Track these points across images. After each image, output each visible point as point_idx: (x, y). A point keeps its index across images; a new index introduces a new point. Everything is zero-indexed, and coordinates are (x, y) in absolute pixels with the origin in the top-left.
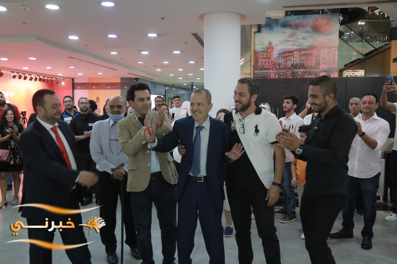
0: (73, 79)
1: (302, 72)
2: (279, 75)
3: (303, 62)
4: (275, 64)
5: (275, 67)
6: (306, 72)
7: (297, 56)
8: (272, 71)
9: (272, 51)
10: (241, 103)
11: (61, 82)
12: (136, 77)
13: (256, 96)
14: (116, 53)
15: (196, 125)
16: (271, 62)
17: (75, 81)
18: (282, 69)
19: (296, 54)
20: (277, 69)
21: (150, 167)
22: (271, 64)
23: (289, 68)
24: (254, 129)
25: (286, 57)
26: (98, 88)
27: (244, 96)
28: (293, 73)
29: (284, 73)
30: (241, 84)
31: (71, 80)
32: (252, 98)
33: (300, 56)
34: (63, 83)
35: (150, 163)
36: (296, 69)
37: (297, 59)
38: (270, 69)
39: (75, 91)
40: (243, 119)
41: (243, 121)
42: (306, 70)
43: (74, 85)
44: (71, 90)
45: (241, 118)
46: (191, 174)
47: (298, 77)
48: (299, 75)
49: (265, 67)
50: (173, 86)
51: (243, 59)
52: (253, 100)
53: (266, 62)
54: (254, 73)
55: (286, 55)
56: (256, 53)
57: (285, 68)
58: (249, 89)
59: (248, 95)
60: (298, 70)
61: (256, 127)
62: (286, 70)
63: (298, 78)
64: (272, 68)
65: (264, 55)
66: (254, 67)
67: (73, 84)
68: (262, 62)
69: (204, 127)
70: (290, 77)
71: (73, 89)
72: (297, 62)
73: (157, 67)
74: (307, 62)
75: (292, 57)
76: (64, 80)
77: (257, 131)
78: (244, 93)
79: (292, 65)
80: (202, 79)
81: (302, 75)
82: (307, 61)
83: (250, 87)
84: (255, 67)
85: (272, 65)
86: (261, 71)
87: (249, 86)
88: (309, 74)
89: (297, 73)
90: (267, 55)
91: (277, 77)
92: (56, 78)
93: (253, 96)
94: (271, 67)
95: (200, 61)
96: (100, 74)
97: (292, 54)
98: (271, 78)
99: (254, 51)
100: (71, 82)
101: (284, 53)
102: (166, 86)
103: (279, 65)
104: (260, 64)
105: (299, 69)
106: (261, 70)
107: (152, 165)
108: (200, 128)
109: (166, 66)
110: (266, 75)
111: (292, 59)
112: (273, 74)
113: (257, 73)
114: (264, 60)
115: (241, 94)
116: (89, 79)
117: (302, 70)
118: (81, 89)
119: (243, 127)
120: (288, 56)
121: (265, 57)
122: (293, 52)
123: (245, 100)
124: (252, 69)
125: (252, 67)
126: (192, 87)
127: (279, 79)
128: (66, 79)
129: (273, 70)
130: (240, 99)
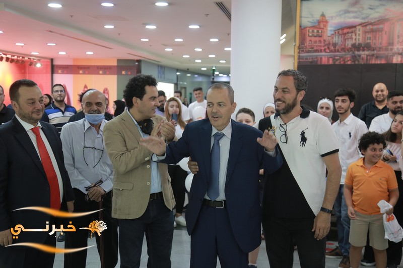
0: (52, 60)
1: (367, 56)
2: (334, 59)
3: (369, 41)
4: (329, 44)
5: (328, 48)
6: (373, 55)
7: (361, 33)
8: (323, 54)
9: (325, 26)
10: (284, 102)
11: (36, 63)
12: (138, 58)
13: (303, 93)
14: (113, 27)
15: (214, 131)
16: (323, 42)
17: (56, 63)
18: (338, 51)
19: (359, 31)
20: (331, 51)
21: (150, 186)
22: (322, 44)
23: (349, 50)
24: (300, 137)
25: (345, 34)
26: (86, 72)
27: (288, 92)
28: (354, 57)
29: (341, 57)
30: (285, 77)
31: (50, 61)
32: (299, 95)
33: (365, 32)
34: (39, 65)
35: (150, 182)
36: (359, 50)
37: (361, 37)
38: (321, 51)
39: (55, 76)
40: (285, 124)
41: (285, 126)
42: (373, 52)
43: (54, 68)
44: (49, 75)
45: (282, 123)
46: (207, 197)
47: (362, 62)
48: (363, 59)
49: (315, 48)
50: (187, 71)
51: (285, 35)
52: (300, 98)
53: (315, 42)
54: (299, 56)
55: (345, 31)
56: (302, 29)
57: (343, 50)
58: (295, 83)
59: (294, 91)
60: (361, 53)
61: (303, 134)
62: (345, 51)
63: (361, 65)
64: (325, 50)
65: (313, 31)
66: (299, 48)
67: (53, 66)
68: (310, 41)
69: (224, 135)
70: (349, 63)
71: (53, 72)
72: (361, 41)
73: (166, 46)
74: (374, 41)
75: (354, 34)
76: (39, 60)
77: (304, 139)
78: (289, 87)
79: (354, 46)
80: (228, 62)
81: (367, 59)
82: (375, 39)
83: (296, 81)
84: (301, 49)
85: (325, 46)
86: (310, 54)
87: (295, 79)
88: (377, 57)
89: (360, 56)
90: (318, 31)
91: (331, 62)
92: (29, 58)
93: (300, 92)
94: (323, 48)
95: (226, 38)
96: (90, 54)
97: (353, 29)
98: (323, 63)
99: (300, 27)
100: (50, 64)
101: (343, 29)
102: (178, 70)
103: (335, 45)
104: (307, 43)
105: (363, 50)
106: (309, 52)
107: (152, 184)
108: (219, 136)
109: (178, 44)
110: (316, 60)
111: (354, 37)
112: (325, 58)
113: (303, 57)
114: (313, 39)
115: (284, 91)
116: (74, 60)
117: (367, 53)
118: (63, 73)
119: (286, 134)
120: (348, 33)
121: (315, 35)
122: (355, 27)
123: (289, 98)
124: (297, 50)
125: (296, 48)
126: (213, 73)
127: (334, 65)
128: (43, 60)
129: (326, 52)
130: (283, 97)
